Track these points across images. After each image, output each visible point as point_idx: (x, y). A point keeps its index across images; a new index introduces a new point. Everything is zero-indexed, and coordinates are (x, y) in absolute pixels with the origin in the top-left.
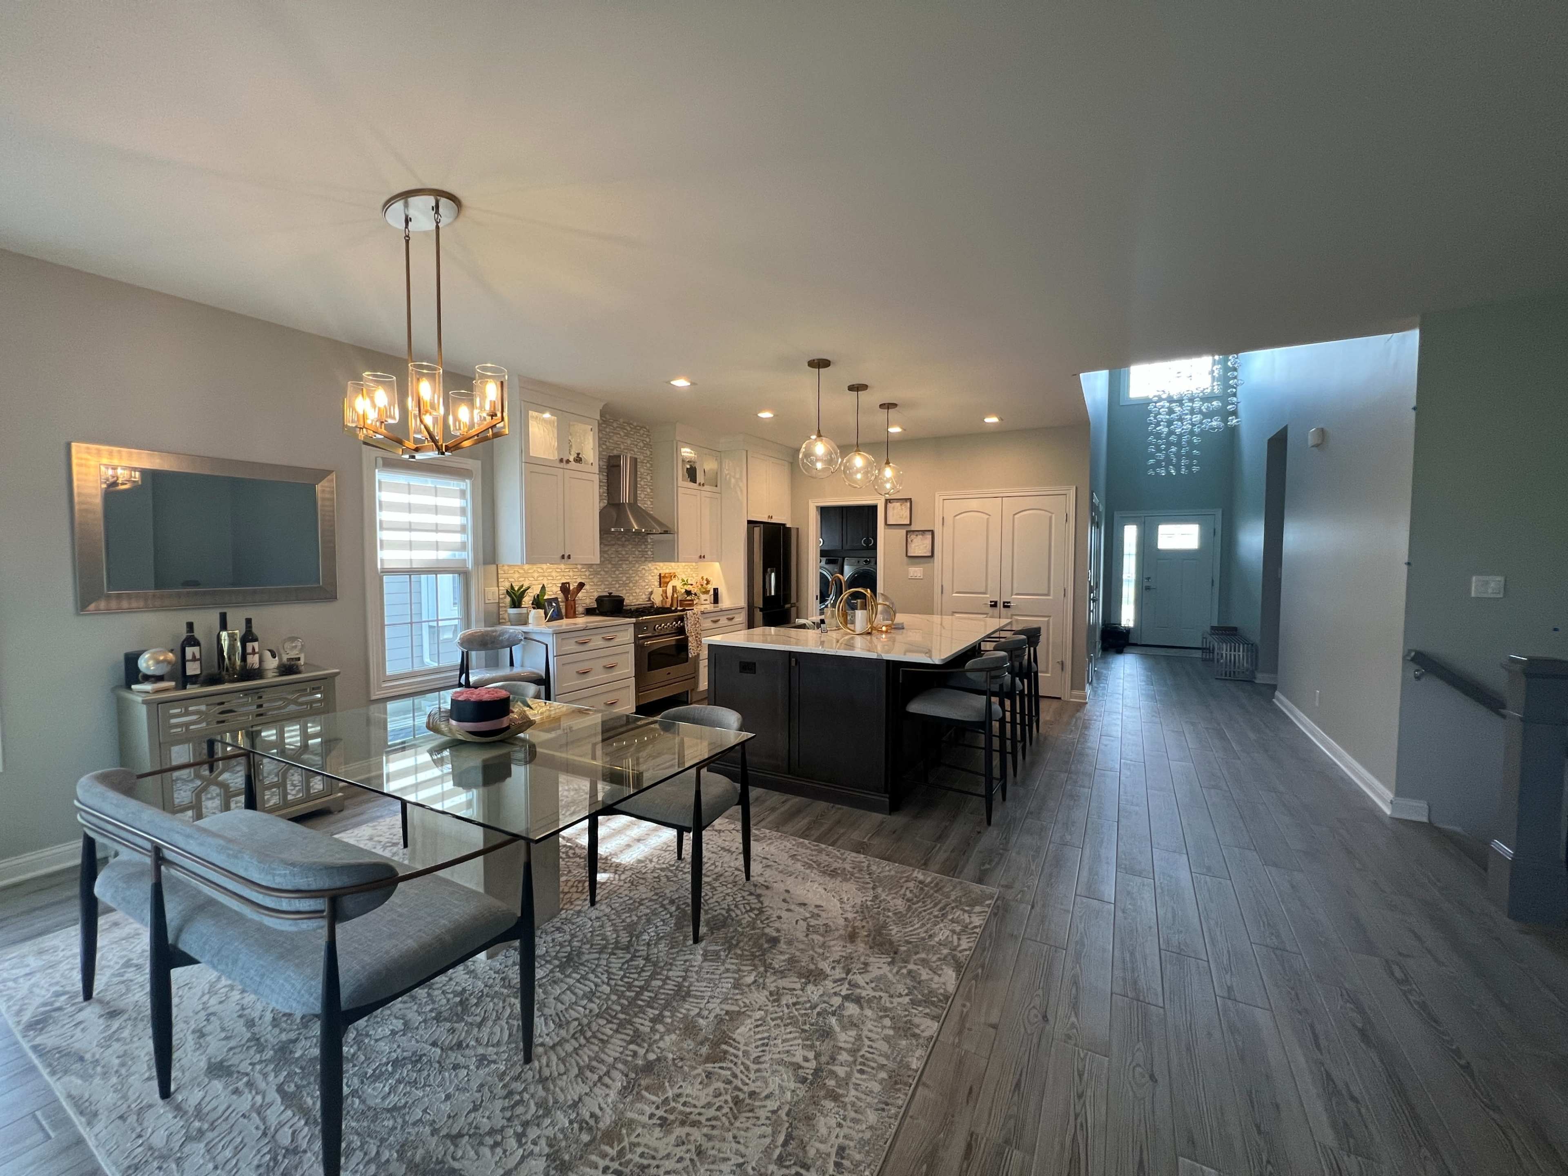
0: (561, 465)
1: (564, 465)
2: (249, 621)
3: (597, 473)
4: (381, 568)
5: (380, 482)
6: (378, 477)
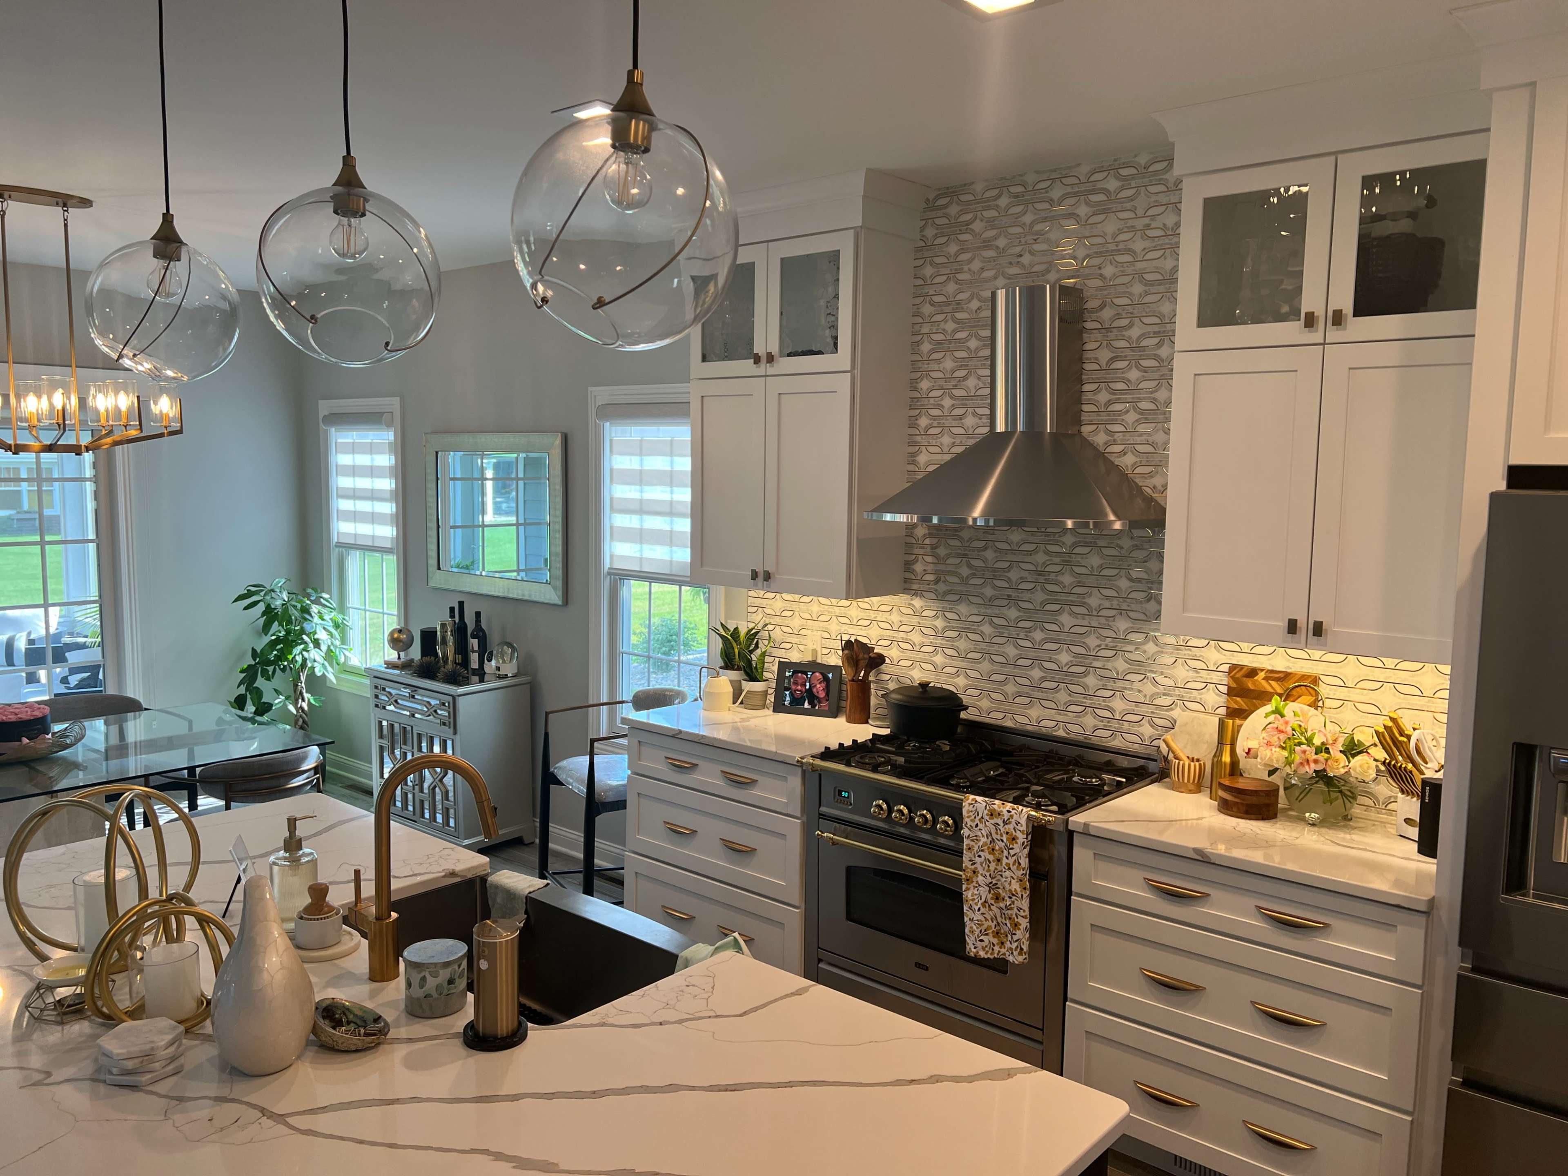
0: (761, 370)
1: (764, 365)
2: (478, 614)
3: (849, 369)
4: (609, 568)
5: (611, 441)
6: (610, 434)
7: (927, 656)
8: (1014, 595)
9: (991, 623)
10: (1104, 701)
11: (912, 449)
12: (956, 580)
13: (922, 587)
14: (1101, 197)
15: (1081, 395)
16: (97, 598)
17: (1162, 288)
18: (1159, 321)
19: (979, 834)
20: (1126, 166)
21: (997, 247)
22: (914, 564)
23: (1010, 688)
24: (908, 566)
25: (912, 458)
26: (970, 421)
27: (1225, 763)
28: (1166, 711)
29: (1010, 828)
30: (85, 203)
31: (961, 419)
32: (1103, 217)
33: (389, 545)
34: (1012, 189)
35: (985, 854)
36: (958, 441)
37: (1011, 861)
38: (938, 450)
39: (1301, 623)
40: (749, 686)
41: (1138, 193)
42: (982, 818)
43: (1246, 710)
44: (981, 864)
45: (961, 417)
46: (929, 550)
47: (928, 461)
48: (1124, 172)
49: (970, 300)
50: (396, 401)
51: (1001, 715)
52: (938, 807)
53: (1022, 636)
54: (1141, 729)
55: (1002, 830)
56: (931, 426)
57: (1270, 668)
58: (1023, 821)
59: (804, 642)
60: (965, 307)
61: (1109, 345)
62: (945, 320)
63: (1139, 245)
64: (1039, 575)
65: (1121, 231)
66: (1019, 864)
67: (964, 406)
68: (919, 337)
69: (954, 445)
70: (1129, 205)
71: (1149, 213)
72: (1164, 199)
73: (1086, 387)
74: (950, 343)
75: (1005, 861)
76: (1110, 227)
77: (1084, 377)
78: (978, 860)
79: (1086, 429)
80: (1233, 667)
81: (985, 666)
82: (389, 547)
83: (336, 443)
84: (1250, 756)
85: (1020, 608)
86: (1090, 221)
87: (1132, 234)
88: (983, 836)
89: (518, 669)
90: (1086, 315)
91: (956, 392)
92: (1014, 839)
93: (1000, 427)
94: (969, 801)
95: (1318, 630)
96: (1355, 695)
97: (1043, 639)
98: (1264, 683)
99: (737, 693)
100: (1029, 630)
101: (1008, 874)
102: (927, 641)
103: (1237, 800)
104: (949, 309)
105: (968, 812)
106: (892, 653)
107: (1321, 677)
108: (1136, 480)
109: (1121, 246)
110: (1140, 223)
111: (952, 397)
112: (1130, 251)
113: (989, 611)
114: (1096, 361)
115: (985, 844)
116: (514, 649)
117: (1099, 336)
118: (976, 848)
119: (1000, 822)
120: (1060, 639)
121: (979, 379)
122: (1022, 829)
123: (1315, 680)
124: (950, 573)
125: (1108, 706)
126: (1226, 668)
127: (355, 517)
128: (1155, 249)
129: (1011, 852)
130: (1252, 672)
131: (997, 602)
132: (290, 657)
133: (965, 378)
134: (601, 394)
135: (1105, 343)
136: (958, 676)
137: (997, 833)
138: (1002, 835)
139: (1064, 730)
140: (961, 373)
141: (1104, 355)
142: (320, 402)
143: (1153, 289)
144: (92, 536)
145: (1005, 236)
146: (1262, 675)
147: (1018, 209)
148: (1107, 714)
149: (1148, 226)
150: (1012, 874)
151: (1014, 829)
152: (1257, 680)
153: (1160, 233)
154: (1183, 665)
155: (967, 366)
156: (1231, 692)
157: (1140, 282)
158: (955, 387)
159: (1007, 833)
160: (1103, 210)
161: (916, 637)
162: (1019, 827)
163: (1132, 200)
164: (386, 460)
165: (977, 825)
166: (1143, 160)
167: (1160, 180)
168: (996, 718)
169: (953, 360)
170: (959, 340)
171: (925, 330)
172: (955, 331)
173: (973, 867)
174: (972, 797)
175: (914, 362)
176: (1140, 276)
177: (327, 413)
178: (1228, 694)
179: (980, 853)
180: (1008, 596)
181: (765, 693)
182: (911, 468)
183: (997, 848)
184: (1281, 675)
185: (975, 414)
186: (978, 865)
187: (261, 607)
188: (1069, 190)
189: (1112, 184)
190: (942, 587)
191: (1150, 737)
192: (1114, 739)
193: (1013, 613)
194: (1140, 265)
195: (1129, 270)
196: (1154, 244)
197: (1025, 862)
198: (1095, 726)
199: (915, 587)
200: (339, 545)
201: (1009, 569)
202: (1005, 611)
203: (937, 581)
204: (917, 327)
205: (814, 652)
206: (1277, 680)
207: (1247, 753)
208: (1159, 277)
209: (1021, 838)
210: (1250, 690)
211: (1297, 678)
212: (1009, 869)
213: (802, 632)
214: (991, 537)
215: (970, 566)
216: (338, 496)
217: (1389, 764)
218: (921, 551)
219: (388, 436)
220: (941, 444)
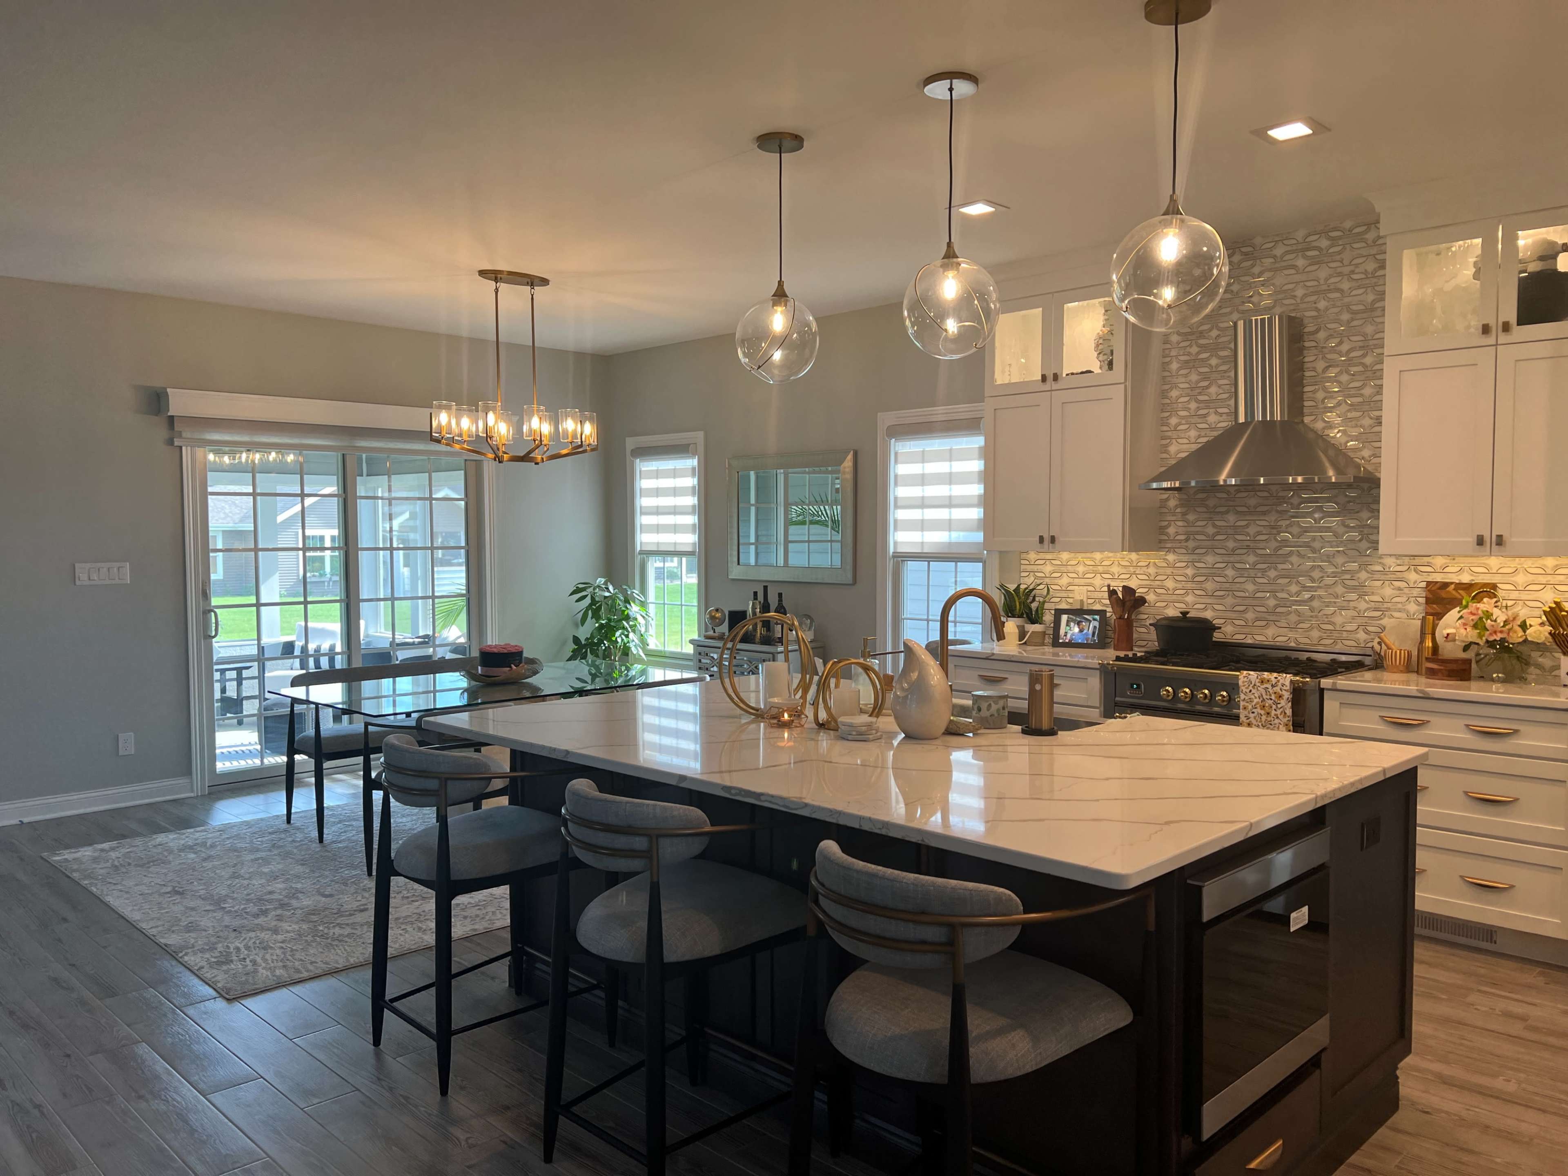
0: (1047, 387)
1: (1050, 383)
2: (780, 595)
3: (1123, 381)
4: (893, 553)
5: (896, 454)
6: (895, 448)
7: (1180, 598)
8: (1252, 545)
9: (1234, 568)
10: (1327, 618)
11: (1164, 442)
12: (1203, 538)
13: (1174, 545)
14: (1316, 253)
15: (1303, 395)
16: (464, 592)
17: (1365, 315)
18: (1363, 339)
19: (1253, 697)
20: (1335, 229)
21: (1232, 291)
22: (1167, 528)
23: (1250, 615)
24: (1162, 530)
25: (1164, 449)
26: (1212, 418)
27: (1428, 647)
28: (1377, 620)
29: (1277, 689)
30: (544, 282)
31: (1205, 417)
32: (1316, 267)
33: (690, 549)
34: (1243, 250)
35: (1259, 710)
36: (1203, 434)
37: (1279, 712)
38: (1185, 441)
39: (1487, 538)
40: (1032, 628)
41: (1344, 248)
42: (1255, 685)
43: (1441, 613)
44: (1255, 718)
45: (1205, 416)
46: (1179, 516)
47: (1178, 450)
48: (1333, 234)
49: (1210, 330)
50: (701, 435)
51: (1243, 636)
52: (1215, 686)
53: (1259, 575)
54: (1358, 636)
55: (1271, 691)
56: (1180, 424)
57: (1458, 582)
58: (1287, 683)
59: (1071, 595)
60: (1206, 335)
61: (1324, 358)
62: (1190, 346)
63: (1345, 285)
64: (1273, 528)
65: (1331, 276)
66: (1285, 713)
67: (1208, 407)
68: (1169, 359)
69: (1199, 437)
70: (1338, 258)
71: (1354, 262)
72: (1364, 252)
73: (1306, 389)
74: (1195, 362)
75: (1273, 712)
76: (1323, 273)
77: (1305, 381)
78: (1252, 715)
79: (1307, 420)
80: (1429, 583)
81: (1229, 601)
82: (691, 550)
83: (640, 471)
84: (1449, 639)
85: (1257, 555)
86: (1306, 270)
87: (1340, 278)
88: (1256, 698)
89: (815, 636)
90: (1306, 337)
91: (1201, 398)
92: (1280, 697)
93: (1242, 419)
94: (1244, 675)
95: (1500, 541)
96: (1524, 596)
97: (1276, 576)
98: (1454, 592)
99: (1022, 634)
100: (1264, 571)
101: (1277, 721)
102: (1179, 586)
103: (1442, 668)
104: (1193, 337)
105: (1243, 682)
106: (1151, 598)
107: (1498, 585)
108: (1349, 454)
109: (1331, 287)
110: (1346, 270)
111: (1198, 401)
112: (1341, 291)
113: (1232, 559)
114: (1314, 369)
115: (1257, 703)
116: (812, 620)
117: (1315, 351)
118: (1250, 707)
119: (1269, 686)
120: (1290, 575)
121: (1219, 387)
122: (1286, 688)
123: (1494, 586)
124: (1198, 533)
125: (1330, 621)
126: (1424, 584)
127: (658, 529)
128: (1359, 287)
129: (1279, 706)
130: (1445, 585)
131: (1238, 552)
132: (614, 639)
133: (1207, 387)
134: (886, 419)
135: (1321, 356)
136: (1206, 610)
137: (1266, 695)
138: (1270, 695)
139: (1295, 643)
140: (1205, 384)
141: (1320, 365)
142: (627, 439)
143: (1359, 316)
144: (463, 544)
145: (1239, 283)
146: (1453, 586)
147: (1248, 264)
148: (1330, 627)
149: (1353, 272)
150: (1280, 721)
151: (1281, 689)
152: (1448, 591)
153: (1363, 276)
154: (1389, 586)
155: (1209, 378)
156: (1428, 601)
157: (1348, 312)
158: (1200, 394)
159: (1275, 693)
160: (1315, 262)
161: (1170, 584)
162: (1285, 688)
163: (1340, 254)
164: (691, 482)
165: (1250, 691)
166: (1348, 224)
167: (1362, 239)
168: (1239, 638)
169: (1198, 375)
170: (1202, 360)
171: (1173, 353)
172: (1198, 353)
173: (1248, 721)
174: (1245, 672)
175: (1164, 377)
176: (1348, 307)
177: (633, 448)
178: (1427, 603)
179: (1254, 710)
180: (1247, 546)
181: (1044, 634)
182: (1164, 456)
183: (1267, 705)
184: (1467, 586)
185: (1216, 413)
186: (1252, 720)
187: (588, 601)
188: (1289, 248)
189: (1324, 243)
190: (1191, 544)
191: (1365, 641)
192: (1335, 645)
193: (1252, 559)
194: (1346, 300)
195: (1339, 303)
196: (1358, 284)
197: (1289, 712)
198: (1320, 637)
199: (1169, 545)
200: (642, 552)
201: (1247, 526)
202: (1244, 557)
203: (1187, 540)
204: (1167, 352)
205: (1082, 601)
206: (1464, 589)
207: (1446, 638)
208: (1361, 307)
209: (1287, 695)
210: (1443, 599)
211: (1480, 585)
212: (1278, 718)
213: (1070, 588)
214: (1231, 503)
215: (1214, 526)
216: (642, 513)
217: (1554, 633)
218: (1174, 518)
219: (692, 462)
220: (1189, 437)
